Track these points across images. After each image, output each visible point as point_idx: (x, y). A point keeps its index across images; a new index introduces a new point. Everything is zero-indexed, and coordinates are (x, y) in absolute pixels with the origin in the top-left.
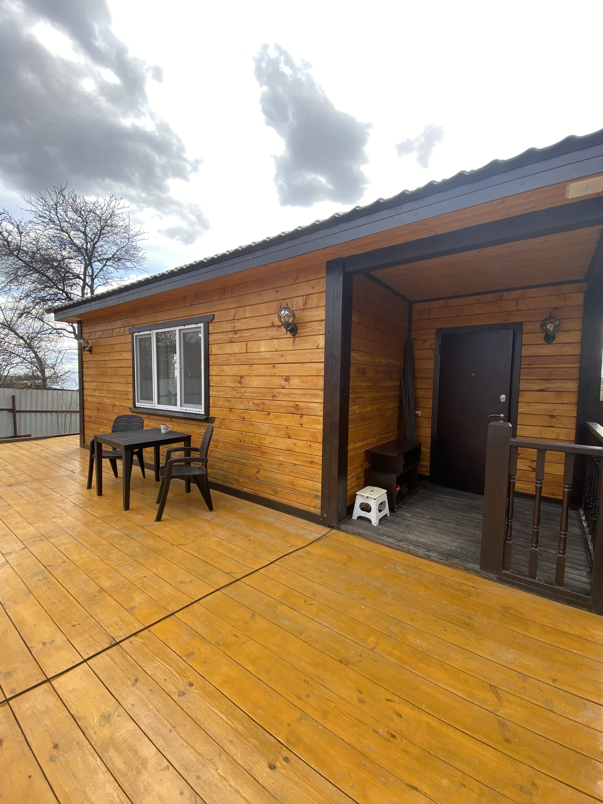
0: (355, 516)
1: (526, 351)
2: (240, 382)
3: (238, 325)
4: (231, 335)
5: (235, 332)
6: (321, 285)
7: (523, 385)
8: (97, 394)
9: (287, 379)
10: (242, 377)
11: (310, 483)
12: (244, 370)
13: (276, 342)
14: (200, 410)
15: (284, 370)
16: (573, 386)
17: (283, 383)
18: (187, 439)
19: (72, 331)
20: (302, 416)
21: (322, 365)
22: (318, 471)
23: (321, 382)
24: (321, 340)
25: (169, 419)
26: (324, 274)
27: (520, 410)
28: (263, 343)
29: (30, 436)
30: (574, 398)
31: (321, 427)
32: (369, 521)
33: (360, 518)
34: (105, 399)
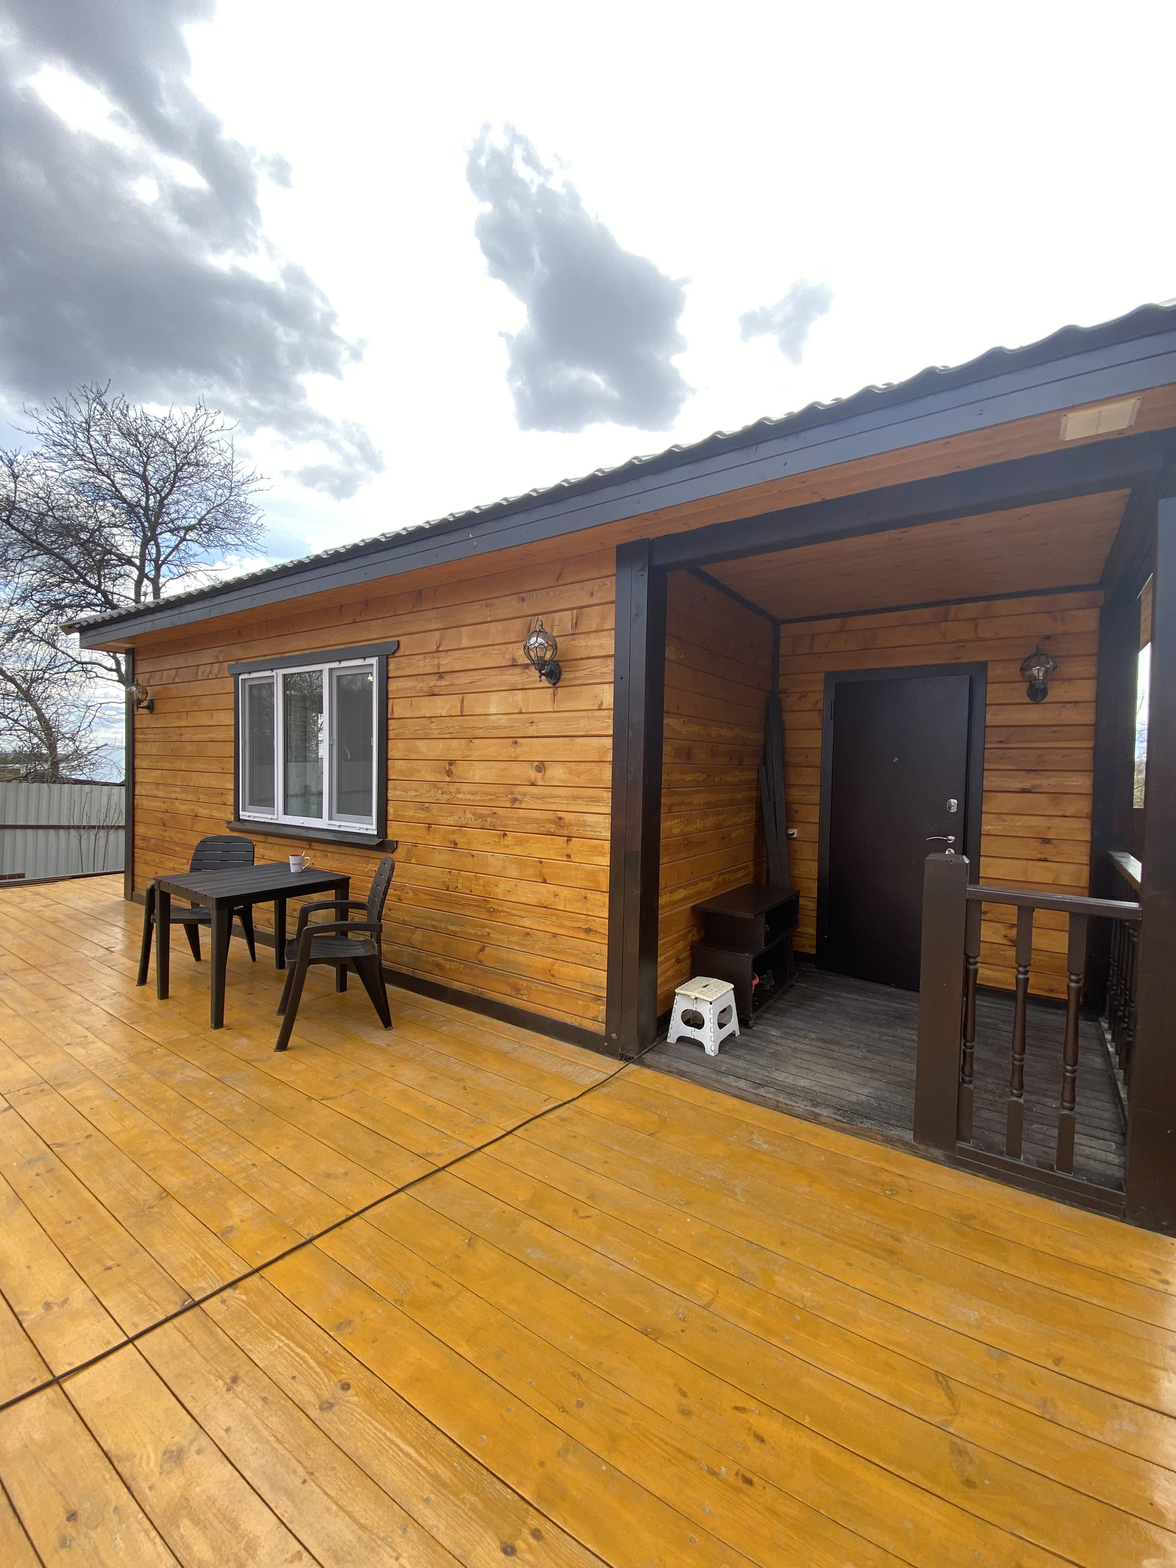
0: (672, 1038)
1: (993, 717)
2: (449, 773)
3: (446, 663)
4: (432, 681)
5: (441, 675)
6: (607, 590)
7: (990, 781)
8: (161, 794)
9: (541, 767)
10: (452, 763)
11: (585, 972)
12: (456, 749)
13: (519, 695)
14: (368, 826)
15: (536, 749)
16: (1083, 782)
17: (533, 774)
18: (341, 885)
19: (114, 667)
20: (569, 838)
21: (609, 742)
22: (600, 947)
23: (607, 773)
24: (607, 695)
25: (305, 844)
26: (613, 570)
27: (985, 828)
28: (494, 697)
29: (22, 876)
30: (1084, 806)
31: (606, 861)
32: (700, 1045)
33: (682, 1039)
34: (177, 803)
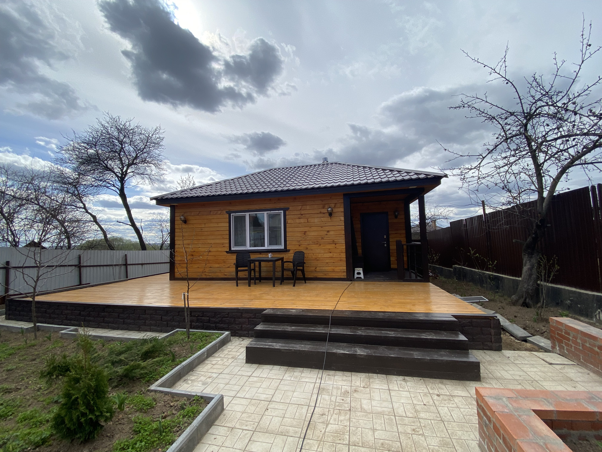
1: (390, 221)
2: (305, 234)
3: (303, 212)
4: (300, 216)
5: (302, 215)
6: (342, 201)
7: (390, 232)
9: (328, 231)
10: (305, 232)
11: (341, 268)
12: (306, 229)
13: (322, 218)
14: (282, 247)
15: (327, 228)
16: (404, 232)
17: (326, 233)
18: (282, 259)
20: (336, 244)
21: (344, 226)
22: (344, 264)
23: (343, 232)
24: (343, 218)
26: (342, 197)
27: (390, 240)
28: (316, 219)
29: (89, 284)
30: (405, 235)
31: (344, 247)
34: (200, 249)
